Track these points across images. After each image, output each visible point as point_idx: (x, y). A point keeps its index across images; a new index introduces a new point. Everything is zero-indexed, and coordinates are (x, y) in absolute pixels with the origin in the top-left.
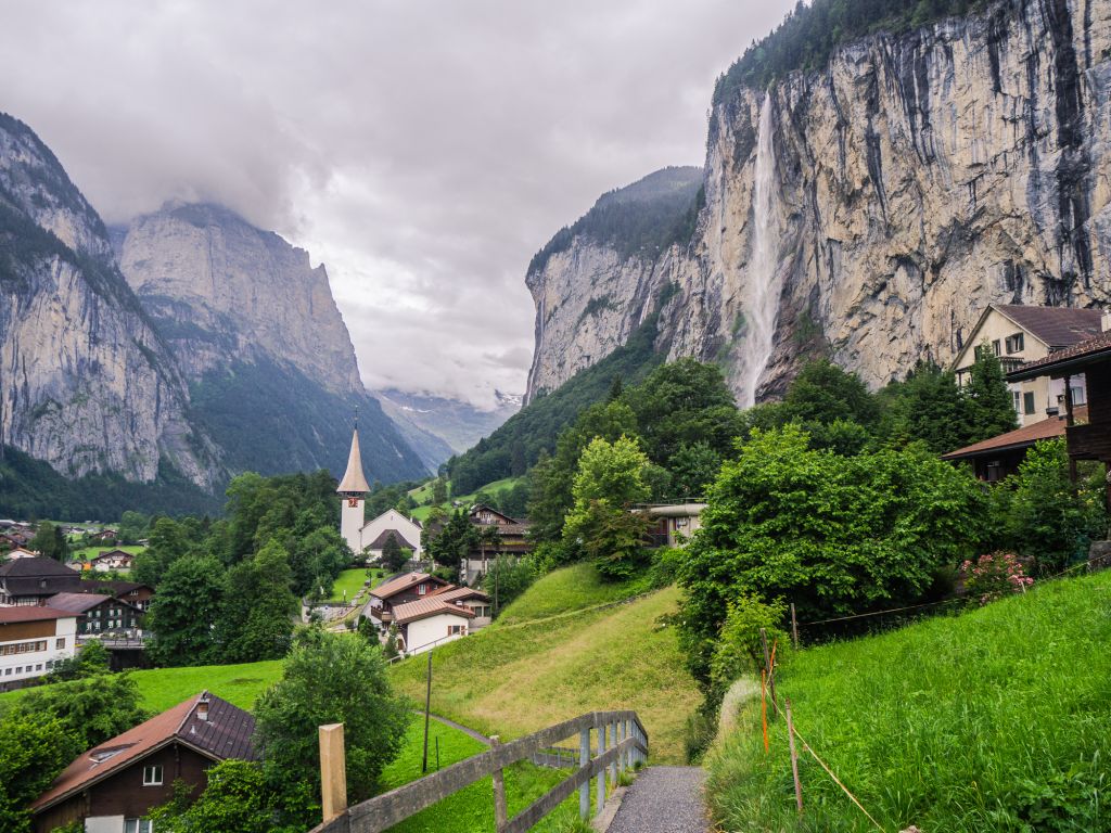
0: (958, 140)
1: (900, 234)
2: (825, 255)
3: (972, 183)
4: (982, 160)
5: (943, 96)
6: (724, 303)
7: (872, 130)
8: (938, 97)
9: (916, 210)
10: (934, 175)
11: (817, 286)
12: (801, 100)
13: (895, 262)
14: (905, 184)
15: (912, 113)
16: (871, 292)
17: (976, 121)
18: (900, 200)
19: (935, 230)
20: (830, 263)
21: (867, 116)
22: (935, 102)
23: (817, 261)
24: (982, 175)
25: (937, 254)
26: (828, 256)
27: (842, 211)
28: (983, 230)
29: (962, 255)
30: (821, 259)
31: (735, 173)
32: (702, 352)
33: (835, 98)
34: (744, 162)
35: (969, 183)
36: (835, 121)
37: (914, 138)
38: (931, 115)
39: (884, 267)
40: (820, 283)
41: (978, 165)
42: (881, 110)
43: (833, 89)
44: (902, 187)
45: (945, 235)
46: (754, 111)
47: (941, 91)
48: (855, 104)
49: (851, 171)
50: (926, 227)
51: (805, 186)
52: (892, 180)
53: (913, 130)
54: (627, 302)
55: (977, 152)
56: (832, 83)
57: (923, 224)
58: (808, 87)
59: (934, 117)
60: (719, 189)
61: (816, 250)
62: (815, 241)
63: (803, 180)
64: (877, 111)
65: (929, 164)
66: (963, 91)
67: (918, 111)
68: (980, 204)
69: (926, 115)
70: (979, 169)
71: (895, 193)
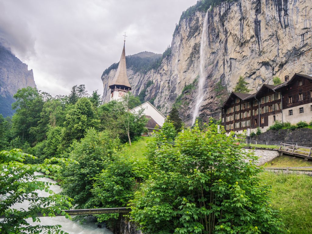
0: (299, 19)
1: (266, 54)
2: (227, 64)
3: (303, 35)
4: (308, 26)
5: (294, 5)
6: (177, 83)
7: (257, 19)
8: (292, 5)
9: (275, 46)
10: (287, 32)
11: (224, 74)
12: (226, 11)
13: (261, 64)
14: (270, 37)
15: (280, 10)
16: (248, 75)
17: (307, 13)
18: (267, 43)
19: (285, 51)
20: (230, 66)
21: (256, 15)
22: (290, 6)
23: (224, 66)
24: (307, 32)
25: (284, 60)
26: (229, 64)
27: (238, 49)
28: (305, 51)
29: (295, 60)
30: (226, 66)
31: (187, 42)
32: (168, 99)
33: (241, 10)
34: (191, 37)
35: (302, 35)
36: (240, 18)
37: (280, 19)
38: (288, 11)
39: (256, 66)
40: (225, 73)
41: (306, 28)
42: (262, 12)
43: (241, 7)
44: (269, 38)
45: (289, 53)
46: (200, 19)
47: (293, 3)
48: (250, 11)
49: (246, 34)
50: (280, 51)
51: (219, 42)
52: (265, 36)
53: (280, 16)
54: (135, 86)
55: (307, 24)
56: (240, 5)
57: (278, 49)
58: (230, 7)
59: (289, 12)
60: (178, 48)
61: (224, 63)
62: (224, 60)
63: (219, 40)
64: (260, 13)
65: (285, 28)
66: (302, 3)
67: (282, 10)
68: (305, 42)
69: (286, 11)
70: (306, 30)
71: (266, 40)
